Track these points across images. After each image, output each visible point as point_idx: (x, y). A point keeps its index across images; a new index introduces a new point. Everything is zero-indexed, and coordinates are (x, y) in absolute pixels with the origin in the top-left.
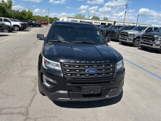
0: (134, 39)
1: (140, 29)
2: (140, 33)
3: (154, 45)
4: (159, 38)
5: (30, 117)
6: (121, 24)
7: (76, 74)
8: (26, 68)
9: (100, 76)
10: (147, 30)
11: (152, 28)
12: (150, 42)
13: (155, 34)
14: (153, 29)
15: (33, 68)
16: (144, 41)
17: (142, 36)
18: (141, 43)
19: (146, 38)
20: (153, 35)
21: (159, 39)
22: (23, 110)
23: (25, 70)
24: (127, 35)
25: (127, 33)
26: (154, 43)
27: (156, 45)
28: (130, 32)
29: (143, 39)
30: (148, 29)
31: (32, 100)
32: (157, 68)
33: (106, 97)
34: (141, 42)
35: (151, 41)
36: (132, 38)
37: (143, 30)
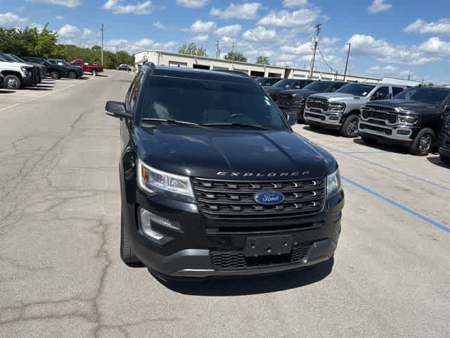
0: (345, 117)
1: (358, 90)
2: (357, 102)
3: (394, 132)
4: (407, 115)
5: (106, 323)
6: (304, 76)
7: (229, 206)
8: (65, 194)
9: (288, 210)
10: (375, 94)
11: (388, 87)
12: (383, 123)
13: (397, 105)
14: (391, 91)
15: (86, 194)
16: (370, 121)
17: (363, 108)
18: (363, 126)
19: (375, 115)
20: (390, 107)
21: (407, 117)
22: (85, 307)
23: (65, 200)
24: (325, 105)
25: (325, 100)
26: (395, 128)
27: (401, 132)
28: (333, 98)
29: (366, 118)
30: (378, 90)
31: (102, 280)
32: (407, 190)
33: (302, 263)
34: (361, 124)
35: (387, 122)
36: (338, 113)
37: (365, 94)
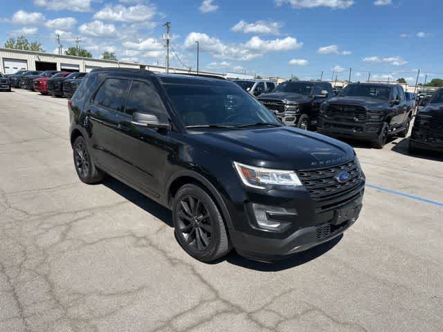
10: (256, 90)
11: (263, 83)
13: (283, 98)
14: (266, 86)
20: (278, 99)
21: (288, 106)
22: (219, 305)
26: (284, 116)
30: (257, 86)
35: (277, 111)
37: (248, 89)
